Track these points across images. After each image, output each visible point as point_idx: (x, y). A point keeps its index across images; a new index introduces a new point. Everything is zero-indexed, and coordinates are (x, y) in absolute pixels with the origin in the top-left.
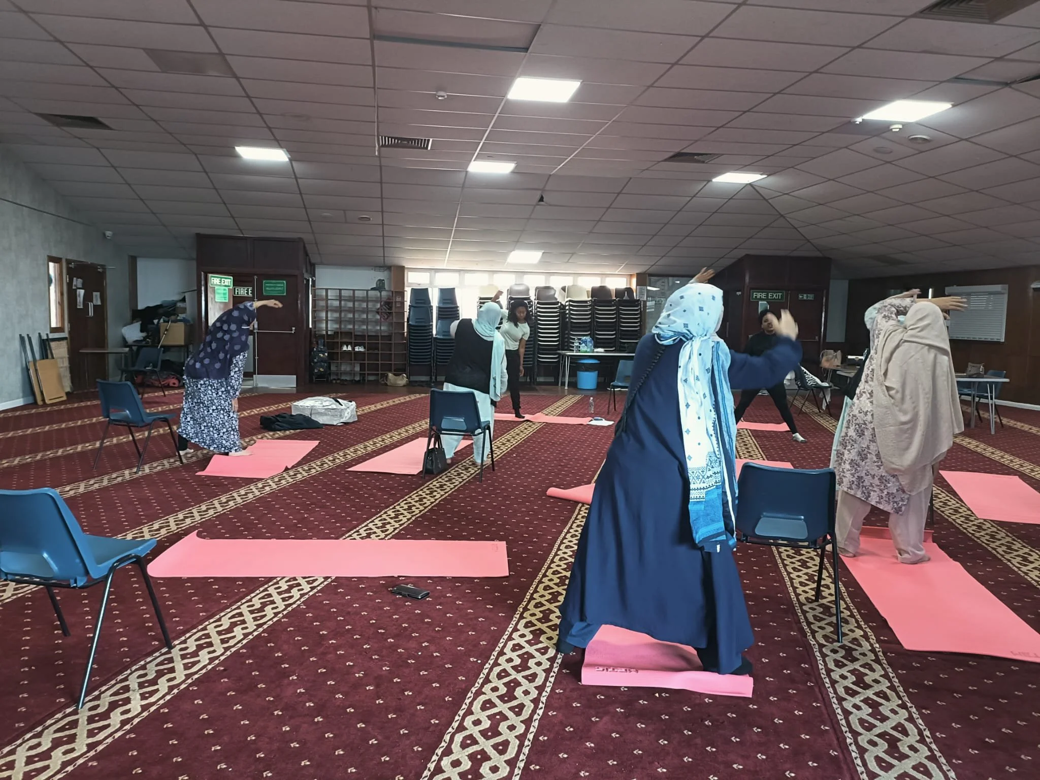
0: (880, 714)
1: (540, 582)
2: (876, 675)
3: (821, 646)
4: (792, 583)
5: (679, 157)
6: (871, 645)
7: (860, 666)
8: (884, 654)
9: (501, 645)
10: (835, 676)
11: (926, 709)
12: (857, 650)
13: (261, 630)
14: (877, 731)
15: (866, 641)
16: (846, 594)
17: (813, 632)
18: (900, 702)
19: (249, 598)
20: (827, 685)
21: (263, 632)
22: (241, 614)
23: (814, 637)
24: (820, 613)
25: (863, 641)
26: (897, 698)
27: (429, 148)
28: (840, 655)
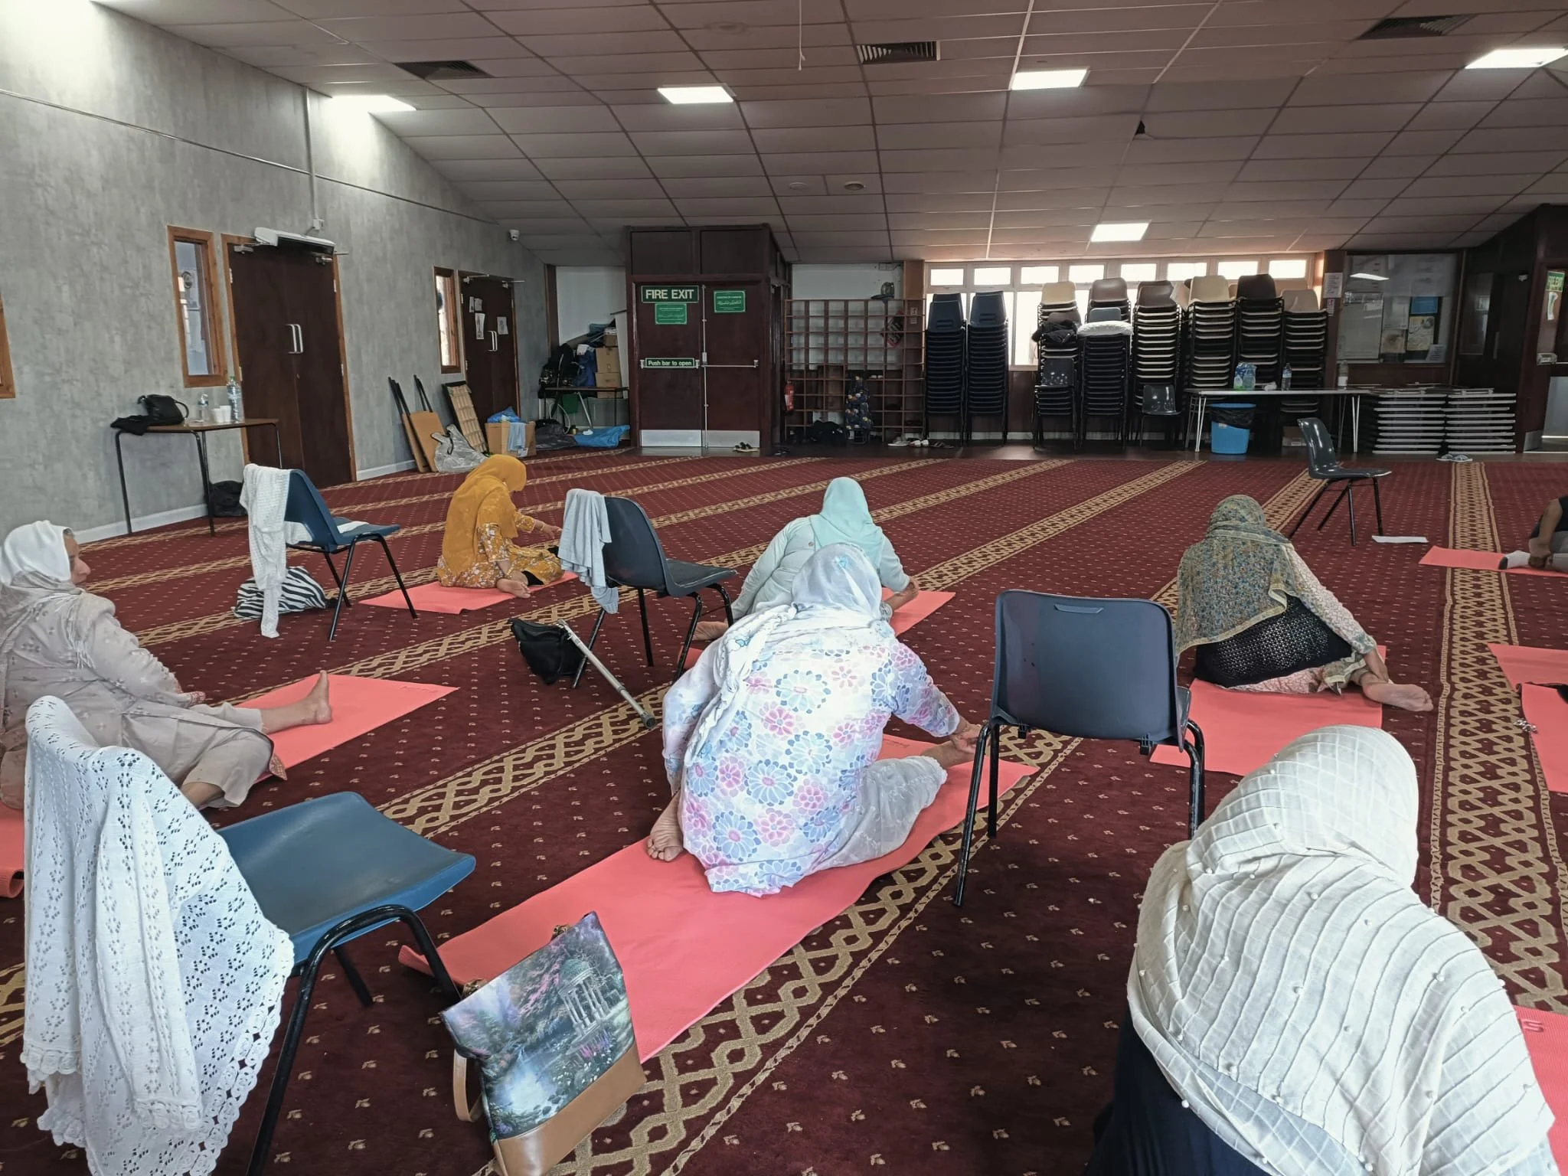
2: (1537, 943)
3: (1450, 882)
5: (1387, 27)
7: (1515, 924)
12: (1519, 896)
13: (569, 768)
15: (1548, 883)
17: (1447, 858)
19: (571, 726)
21: (570, 772)
22: (553, 747)
24: (1476, 829)
25: (1541, 883)
26: (1562, 986)
27: (938, 58)
28: (1481, 899)
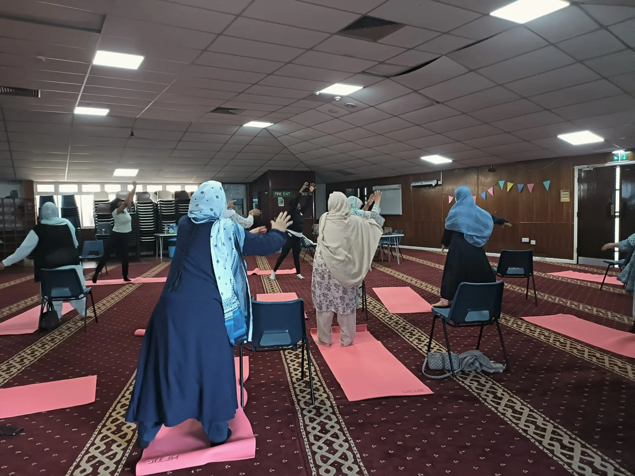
0: (333, 449)
1: (119, 402)
2: (332, 423)
3: (302, 409)
4: (289, 370)
6: (331, 403)
7: (324, 419)
8: (338, 407)
9: (78, 460)
10: (309, 429)
11: (358, 439)
12: (323, 408)
14: (330, 462)
15: (328, 400)
16: (319, 372)
17: (299, 401)
18: (345, 438)
20: (304, 437)
23: (299, 405)
24: (303, 387)
25: (326, 401)
26: (343, 436)
28: (313, 413)
